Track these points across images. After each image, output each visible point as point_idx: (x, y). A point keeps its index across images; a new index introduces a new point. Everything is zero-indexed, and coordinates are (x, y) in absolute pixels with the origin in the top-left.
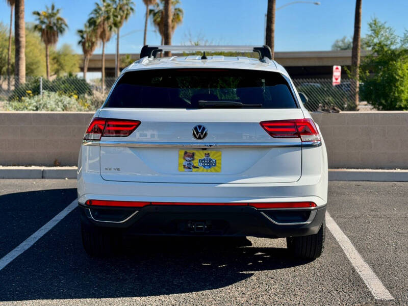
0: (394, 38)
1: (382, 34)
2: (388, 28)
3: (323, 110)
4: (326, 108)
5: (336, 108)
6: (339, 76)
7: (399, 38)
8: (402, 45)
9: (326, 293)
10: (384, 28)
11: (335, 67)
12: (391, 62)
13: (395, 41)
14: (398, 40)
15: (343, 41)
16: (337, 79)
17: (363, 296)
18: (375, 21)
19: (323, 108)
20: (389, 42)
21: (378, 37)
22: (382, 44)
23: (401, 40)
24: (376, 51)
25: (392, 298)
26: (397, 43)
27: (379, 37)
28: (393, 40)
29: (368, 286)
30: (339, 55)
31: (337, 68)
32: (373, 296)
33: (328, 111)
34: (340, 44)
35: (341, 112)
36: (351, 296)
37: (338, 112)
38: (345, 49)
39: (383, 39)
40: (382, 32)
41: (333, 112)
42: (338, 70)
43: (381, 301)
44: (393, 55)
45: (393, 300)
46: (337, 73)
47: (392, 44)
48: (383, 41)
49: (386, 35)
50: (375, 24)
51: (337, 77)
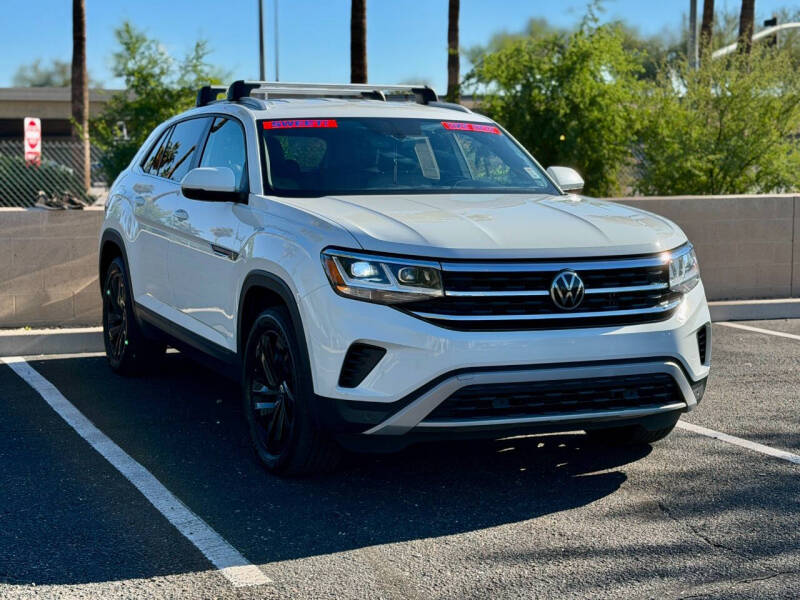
0: (165, 61)
1: (143, 53)
2: (153, 41)
3: (48, 204)
4: (55, 200)
5: (75, 199)
6: (37, 140)
7: (177, 63)
8: (183, 76)
9: (132, 590)
10: (144, 40)
11: (27, 121)
12: (163, 110)
13: (168, 67)
14: (175, 67)
15: (35, 68)
16: (33, 146)
17: (208, 584)
18: (127, 25)
19: (49, 200)
20: (157, 71)
21: (134, 58)
22: (145, 73)
23: (181, 67)
24: (133, 86)
25: (268, 580)
26: (173, 72)
27: (138, 57)
28: (165, 66)
29: (214, 563)
30: (31, 96)
31: (32, 124)
32: (228, 582)
33: (59, 206)
34: (30, 74)
35: (87, 208)
36: (185, 588)
37: (81, 207)
38: (41, 86)
39: (144, 62)
40: (142, 50)
41: (70, 208)
42: (34, 127)
43: (248, 589)
44: (166, 97)
45: (270, 585)
46: (33, 133)
47: (162, 73)
48: (146, 67)
49: (150, 55)
50: (128, 31)
51: (33, 142)
